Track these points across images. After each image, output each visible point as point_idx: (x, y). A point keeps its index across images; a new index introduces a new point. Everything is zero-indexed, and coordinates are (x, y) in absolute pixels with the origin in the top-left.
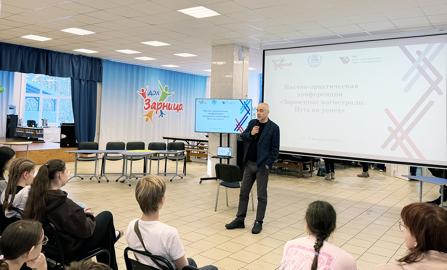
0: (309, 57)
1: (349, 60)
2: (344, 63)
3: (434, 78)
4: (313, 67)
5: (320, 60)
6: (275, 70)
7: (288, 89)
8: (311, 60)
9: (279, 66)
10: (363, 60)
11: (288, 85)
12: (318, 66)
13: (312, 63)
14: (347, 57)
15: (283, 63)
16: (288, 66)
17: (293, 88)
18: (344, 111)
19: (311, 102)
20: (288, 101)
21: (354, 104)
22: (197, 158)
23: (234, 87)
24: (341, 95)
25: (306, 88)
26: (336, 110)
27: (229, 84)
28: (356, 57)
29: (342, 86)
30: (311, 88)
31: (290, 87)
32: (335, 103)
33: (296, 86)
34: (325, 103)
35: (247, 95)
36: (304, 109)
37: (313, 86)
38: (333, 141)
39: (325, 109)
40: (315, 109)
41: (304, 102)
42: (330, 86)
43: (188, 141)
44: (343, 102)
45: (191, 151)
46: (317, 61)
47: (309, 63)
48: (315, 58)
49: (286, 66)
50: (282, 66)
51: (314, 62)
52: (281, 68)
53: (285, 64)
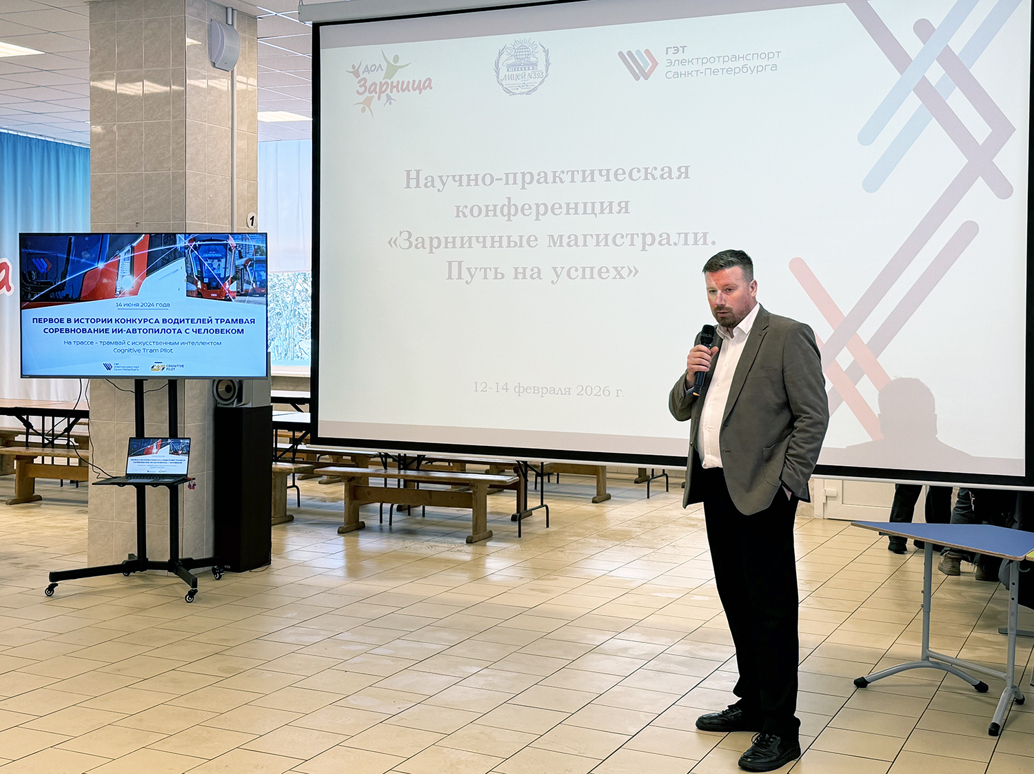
0: (500, 54)
1: (655, 64)
2: (637, 78)
3: (980, 130)
4: (514, 94)
5: (541, 66)
6: (363, 110)
7: (418, 186)
8: (509, 66)
9: (381, 92)
10: (709, 65)
11: (418, 172)
12: (535, 89)
13: (511, 77)
14: (647, 52)
15: (395, 79)
16: (414, 90)
17: (438, 183)
18: (637, 271)
19: (509, 242)
20: (417, 240)
21: (675, 244)
22: (66, 484)
23: (191, 182)
24: (625, 207)
25: (488, 182)
26: (604, 270)
27: (169, 170)
28: (681, 49)
29: (627, 172)
30: (507, 183)
31: (426, 179)
32: (602, 240)
33: (448, 176)
34: (565, 243)
35: (252, 218)
36: (481, 268)
37: (515, 174)
38: (594, 393)
39: (563, 268)
40: (524, 269)
41: (481, 239)
42: (581, 173)
43: (28, 418)
44: (632, 235)
45: (36, 457)
46: (531, 68)
47: (501, 77)
48: (524, 57)
49: (409, 91)
50: (391, 92)
51: (517, 73)
52: (389, 98)
53: (403, 82)
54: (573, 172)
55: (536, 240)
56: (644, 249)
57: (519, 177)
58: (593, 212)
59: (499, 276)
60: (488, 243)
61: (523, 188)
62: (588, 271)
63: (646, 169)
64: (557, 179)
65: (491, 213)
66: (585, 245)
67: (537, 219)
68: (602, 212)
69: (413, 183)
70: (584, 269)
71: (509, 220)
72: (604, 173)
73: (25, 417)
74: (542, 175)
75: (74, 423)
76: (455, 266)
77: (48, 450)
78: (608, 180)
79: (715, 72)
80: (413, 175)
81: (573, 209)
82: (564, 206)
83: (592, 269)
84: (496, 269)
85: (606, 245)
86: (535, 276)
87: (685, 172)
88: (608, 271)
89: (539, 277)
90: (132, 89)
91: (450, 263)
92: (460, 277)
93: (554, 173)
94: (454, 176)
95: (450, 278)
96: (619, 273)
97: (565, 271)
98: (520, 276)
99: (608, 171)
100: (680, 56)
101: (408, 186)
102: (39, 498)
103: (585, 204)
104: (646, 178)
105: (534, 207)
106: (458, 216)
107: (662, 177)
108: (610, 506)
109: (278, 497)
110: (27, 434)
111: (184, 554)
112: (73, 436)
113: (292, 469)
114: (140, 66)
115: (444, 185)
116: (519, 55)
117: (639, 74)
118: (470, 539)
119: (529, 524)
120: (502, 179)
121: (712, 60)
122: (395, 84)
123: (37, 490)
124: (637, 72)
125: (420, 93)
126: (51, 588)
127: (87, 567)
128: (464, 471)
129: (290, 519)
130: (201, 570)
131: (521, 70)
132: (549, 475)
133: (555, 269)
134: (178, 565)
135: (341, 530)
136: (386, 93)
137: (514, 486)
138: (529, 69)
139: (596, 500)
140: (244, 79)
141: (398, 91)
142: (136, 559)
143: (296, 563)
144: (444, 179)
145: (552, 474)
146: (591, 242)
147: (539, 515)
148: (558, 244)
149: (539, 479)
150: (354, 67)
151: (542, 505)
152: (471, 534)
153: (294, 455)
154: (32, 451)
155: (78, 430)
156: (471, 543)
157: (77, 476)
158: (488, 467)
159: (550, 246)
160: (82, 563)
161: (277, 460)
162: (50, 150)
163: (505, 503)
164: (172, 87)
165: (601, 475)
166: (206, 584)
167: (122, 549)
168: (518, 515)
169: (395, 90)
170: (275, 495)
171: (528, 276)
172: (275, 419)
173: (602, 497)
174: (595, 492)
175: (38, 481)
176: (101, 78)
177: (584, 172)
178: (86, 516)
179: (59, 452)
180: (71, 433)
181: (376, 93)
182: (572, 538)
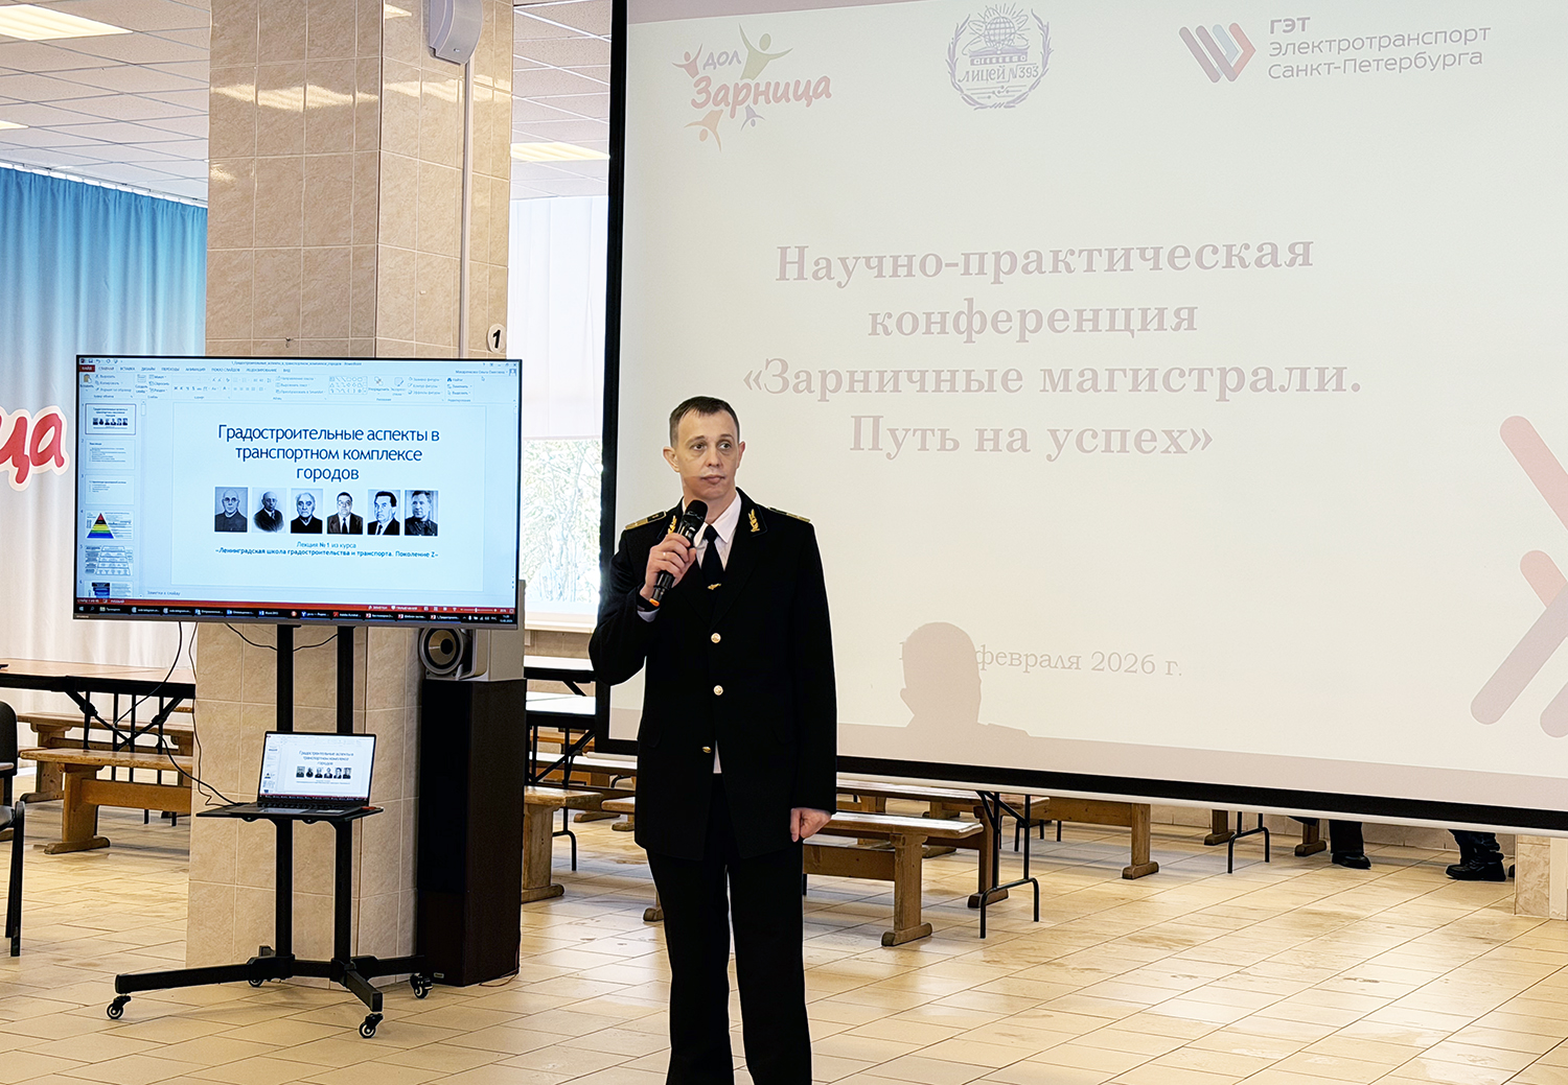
0: (957, 35)
1: (1249, 50)
2: (1215, 78)
4: (983, 107)
5: (1034, 55)
6: (704, 135)
7: (801, 277)
8: (974, 55)
9: (736, 103)
10: (1351, 54)
11: (801, 250)
12: (1021, 98)
13: (977, 76)
14: (1235, 29)
15: (762, 79)
16: (798, 98)
17: (837, 270)
18: (1208, 439)
19: (969, 381)
20: (797, 377)
21: (1282, 389)
22: (154, 818)
23: (386, 265)
24: (1187, 319)
25: (931, 269)
26: (1147, 436)
27: (348, 243)
28: (1299, 24)
29: (1193, 254)
30: (967, 272)
31: (817, 263)
32: (1144, 380)
33: (857, 259)
34: (1073, 385)
35: (497, 334)
36: (915, 431)
37: (982, 256)
38: (1123, 668)
39: (1069, 431)
40: (997, 432)
41: (916, 376)
42: (1105, 254)
43: (88, 696)
44: (1201, 372)
45: (101, 768)
46: (1015, 58)
47: (960, 74)
48: (1003, 37)
49: (788, 100)
50: (755, 102)
51: (989, 67)
52: (751, 114)
53: (777, 84)
54: (1090, 252)
55: (1020, 378)
56: (1222, 398)
57: (990, 261)
58: (1127, 327)
59: (950, 445)
60: (930, 383)
61: (997, 281)
62: (1116, 438)
63: (1230, 248)
64: (1061, 266)
65: (936, 328)
66: (1111, 389)
67: (1023, 339)
68: (1144, 328)
69: (792, 271)
70: (1108, 433)
71: (969, 340)
72: (1149, 254)
73: (83, 695)
74: (1033, 256)
75: (171, 707)
76: (867, 427)
77: (123, 756)
78: (1156, 267)
79: (1363, 67)
80: (792, 255)
81: (1087, 320)
82: (1073, 316)
83: (1124, 433)
84: (943, 432)
85: (1152, 388)
86: (1017, 445)
87: (1302, 254)
88: (1154, 439)
89: (1024, 448)
90: (287, 99)
91: (858, 420)
92: (876, 447)
93: (1056, 253)
94: (868, 259)
95: (857, 446)
96: (1174, 442)
97: (1073, 436)
98: (989, 445)
99: (1157, 250)
100: (1297, 36)
101: (783, 277)
102: (105, 843)
103: (1113, 312)
104: (1229, 265)
105: (1016, 318)
106: (874, 332)
107: (1259, 263)
108: (1158, 885)
109: (535, 849)
110: (87, 726)
111: (359, 949)
112: (168, 732)
113: (561, 800)
114: (300, 55)
115: (849, 274)
116: (994, 35)
117: (1219, 70)
118: (889, 938)
119: (1002, 914)
120: (956, 265)
121: (1358, 44)
122: (762, 88)
123: (103, 829)
124: (1216, 65)
125: (808, 105)
126: (118, 1005)
127: (184, 968)
128: (882, 812)
129: (557, 893)
130: (391, 979)
131: (998, 62)
132: (1042, 824)
133: (1053, 433)
134: (349, 969)
135: (650, 913)
136: (746, 104)
137: (971, 841)
138: (1011, 61)
139: (1130, 873)
140: (488, 81)
141: (768, 102)
142: (273, 955)
143: (564, 971)
144: (850, 263)
145: (1049, 823)
146: (1123, 383)
147: (1020, 898)
148: (1061, 386)
149: (1022, 832)
150: (687, 56)
151: (1027, 879)
152: (891, 930)
153: (567, 775)
154: (95, 755)
155: (176, 721)
156: (892, 945)
157: (172, 805)
158: (926, 807)
159: (1044, 390)
160: (178, 962)
161: (535, 783)
162: (140, 210)
163: (957, 874)
164: (358, 95)
165: (1140, 828)
166: (399, 1005)
167: (250, 938)
168: (981, 896)
169: (762, 99)
170: (530, 847)
171: (1003, 444)
172: (530, 707)
173: (1141, 868)
174: (1127, 860)
175: (103, 813)
176: (230, 77)
177: (1111, 252)
178: (186, 877)
179: (142, 760)
180: (164, 727)
181: (727, 105)
182: (1081, 942)
